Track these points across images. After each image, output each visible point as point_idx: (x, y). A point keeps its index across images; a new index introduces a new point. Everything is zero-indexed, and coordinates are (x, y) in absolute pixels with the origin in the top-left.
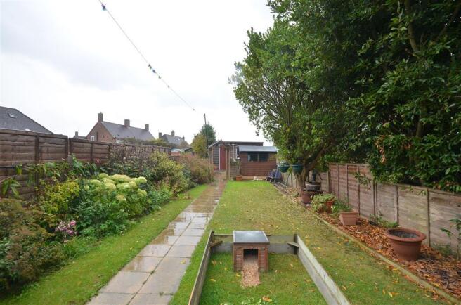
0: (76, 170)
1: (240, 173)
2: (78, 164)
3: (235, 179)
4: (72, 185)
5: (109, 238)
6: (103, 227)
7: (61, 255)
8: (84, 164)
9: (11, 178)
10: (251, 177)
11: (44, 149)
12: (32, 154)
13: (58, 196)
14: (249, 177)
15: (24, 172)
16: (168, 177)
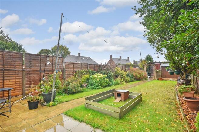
0: (90, 72)
1: (162, 77)
2: (91, 71)
3: (158, 79)
4: (88, 76)
5: (94, 90)
6: (93, 87)
7: (82, 90)
8: (92, 71)
9: (76, 73)
10: (168, 79)
11: (83, 67)
12: (80, 68)
13: (84, 78)
14: (167, 79)
15: (79, 72)
16: (119, 76)
